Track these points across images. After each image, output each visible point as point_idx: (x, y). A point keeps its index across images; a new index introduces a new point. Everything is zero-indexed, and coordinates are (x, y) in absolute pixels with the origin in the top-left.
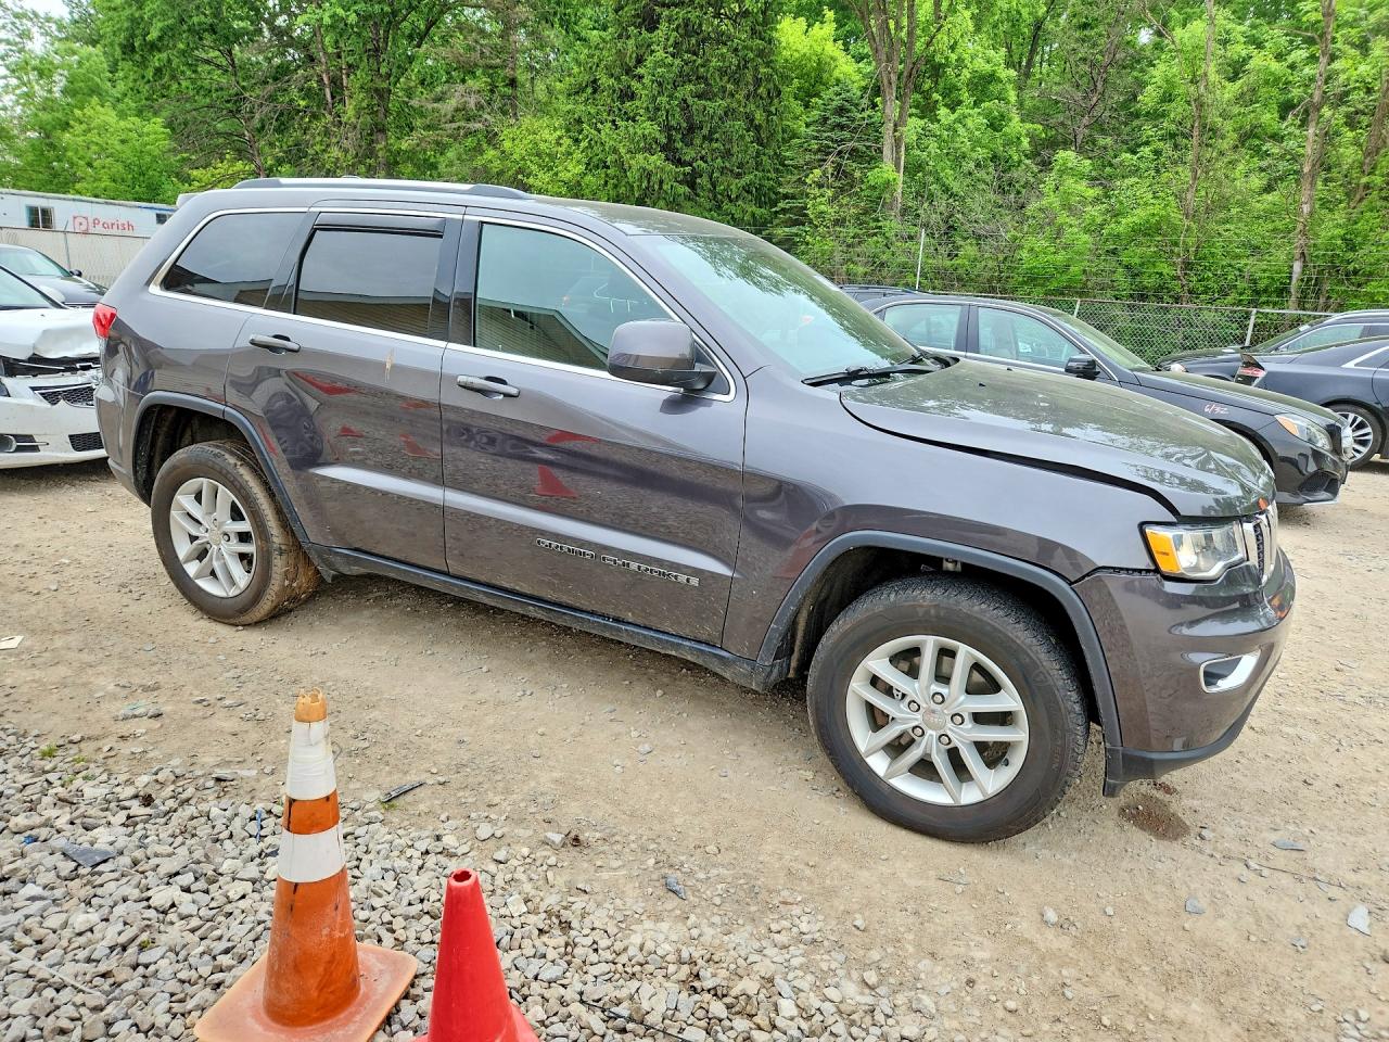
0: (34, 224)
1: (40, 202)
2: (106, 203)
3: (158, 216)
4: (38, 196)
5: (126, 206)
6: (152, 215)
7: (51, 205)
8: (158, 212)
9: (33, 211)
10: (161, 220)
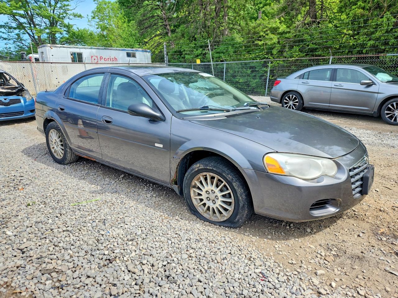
0: (74, 61)
1: (77, 51)
2: (105, 49)
4: (75, 48)
6: (124, 53)
7: (81, 51)
8: (127, 52)
9: (73, 54)
10: (129, 55)
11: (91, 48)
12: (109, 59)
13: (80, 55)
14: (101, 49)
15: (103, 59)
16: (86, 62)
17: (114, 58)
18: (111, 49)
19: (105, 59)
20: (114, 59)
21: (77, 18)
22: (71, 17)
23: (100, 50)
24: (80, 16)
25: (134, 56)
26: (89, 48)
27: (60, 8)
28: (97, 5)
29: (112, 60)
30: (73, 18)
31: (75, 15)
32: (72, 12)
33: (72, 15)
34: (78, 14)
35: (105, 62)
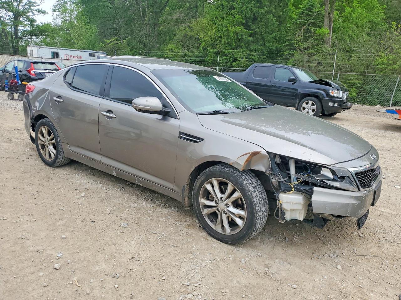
0: (53, 57)
2: (74, 50)
3: (89, 54)
4: (55, 49)
5: (80, 51)
6: (88, 54)
7: (58, 51)
9: (53, 53)
10: (90, 55)
11: (65, 49)
12: (77, 57)
13: (57, 53)
14: (72, 50)
16: (62, 59)
18: (78, 51)
19: (74, 57)
20: (80, 57)
21: (41, 14)
22: (35, 12)
24: (44, 12)
25: (94, 56)
30: (38, 13)
31: (39, 11)
32: (36, 8)
33: (36, 10)
34: (43, 10)
35: (74, 59)
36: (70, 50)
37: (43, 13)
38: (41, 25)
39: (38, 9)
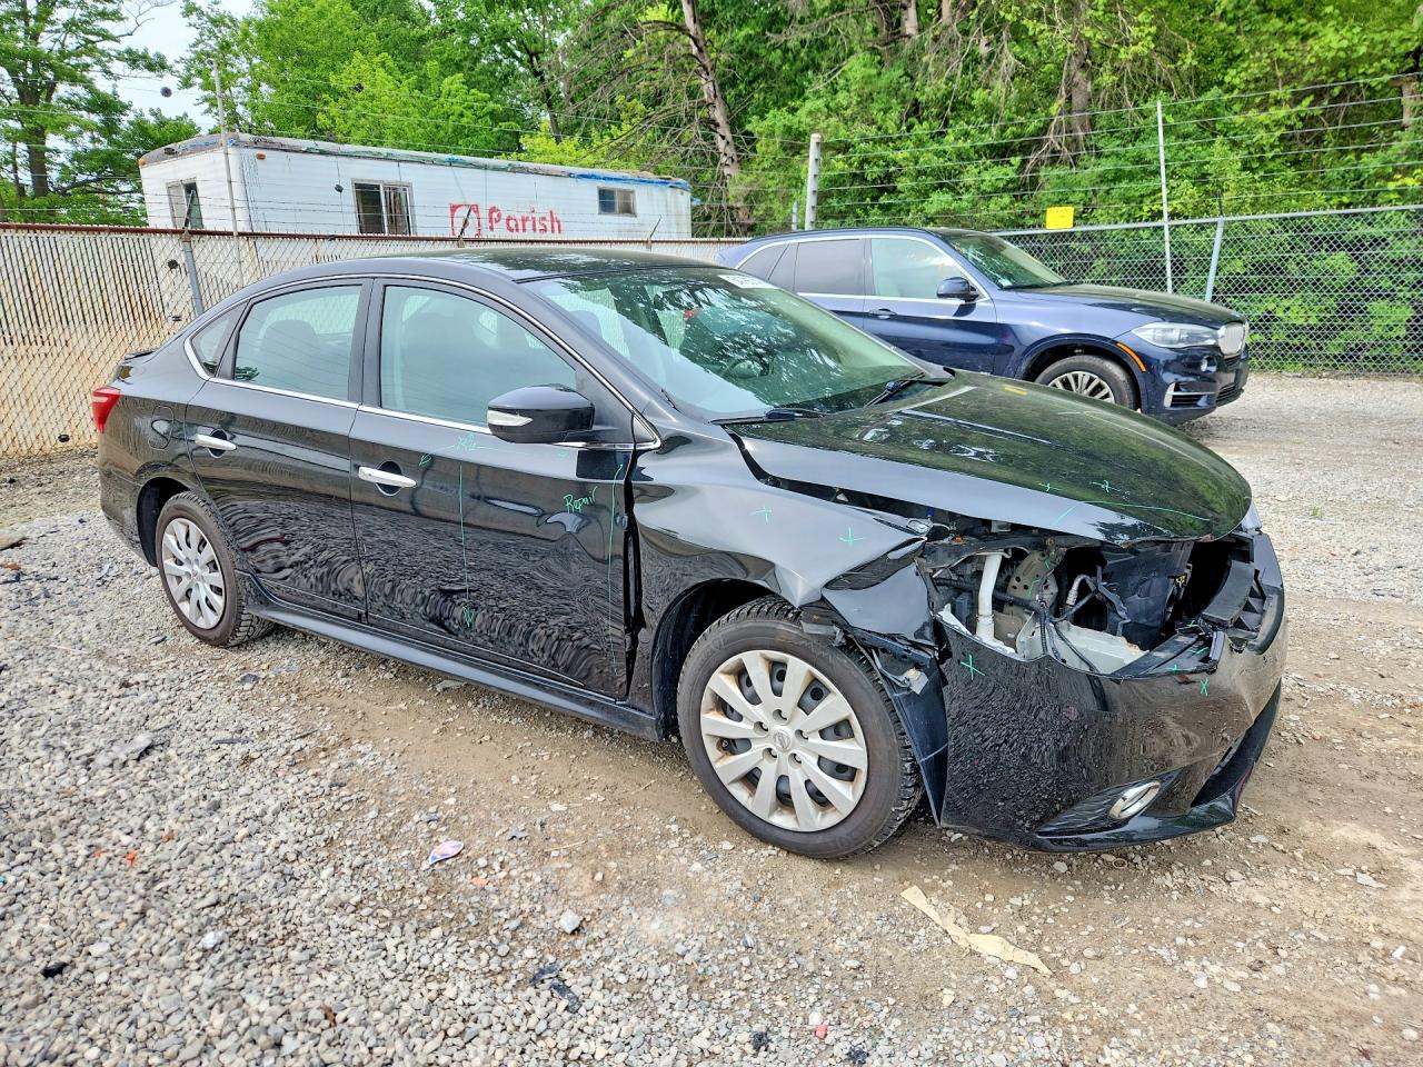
0: (371, 225)
2: (512, 169)
3: (601, 192)
4: (377, 158)
6: (589, 193)
7: (405, 180)
8: (599, 185)
9: (368, 196)
11: (451, 163)
12: (529, 225)
13: (398, 198)
14: (496, 169)
15: (503, 222)
17: (549, 218)
18: (536, 172)
19: (512, 224)
20: (548, 223)
21: (147, 73)
22: (117, 67)
23: (492, 175)
24: (157, 65)
25: (628, 210)
26: (442, 163)
27: (70, 26)
28: (194, 34)
29: (539, 227)
30: (129, 70)
31: (134, 59)
32: (122, 47)
33: (120, 57)
34: (151, 54)
35: (510, 236)
36: (486, 167)
37: (150, 67)
38: (152, 120)
39: (129, 52)
